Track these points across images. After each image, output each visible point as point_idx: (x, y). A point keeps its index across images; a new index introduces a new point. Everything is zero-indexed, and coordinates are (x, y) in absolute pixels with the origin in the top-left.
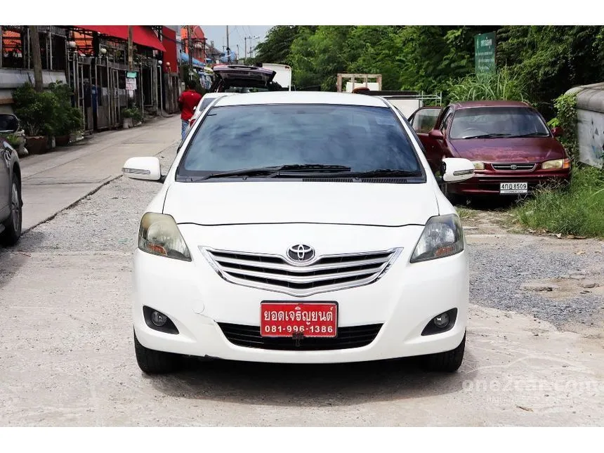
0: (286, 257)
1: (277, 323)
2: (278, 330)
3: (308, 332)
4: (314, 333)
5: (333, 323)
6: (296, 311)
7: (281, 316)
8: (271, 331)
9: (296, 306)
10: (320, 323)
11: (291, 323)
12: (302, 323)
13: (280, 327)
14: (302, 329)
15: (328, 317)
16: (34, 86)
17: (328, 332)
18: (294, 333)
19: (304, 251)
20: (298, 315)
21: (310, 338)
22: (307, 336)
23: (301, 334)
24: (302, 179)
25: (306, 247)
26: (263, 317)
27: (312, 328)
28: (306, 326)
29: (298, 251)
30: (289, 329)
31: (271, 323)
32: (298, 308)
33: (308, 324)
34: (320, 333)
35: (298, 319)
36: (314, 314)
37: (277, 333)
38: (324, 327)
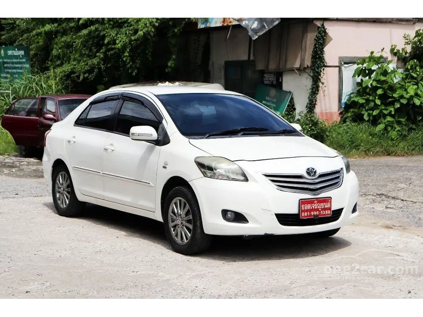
0: (306, 175)
1: (307, 211)
2: (308, 214)
3: (320, 214)
4: (323, 215)
5: (330, 209)
6: (315, 204)
7: (308, 207)
8: (305, 216)
9: (314, 201)
10: (325, 209)
11: (313, 210)
12: (317, 210)
14: (317, 213)
15: (328, 205)
18: (314, 215)
19: (313, 171)
20: (315, 206)
22: (320, 217)
23: (317, 215)
25: (313, 169)
26: (299, 209)
27: (322, 212)
29: (310, 171)
30: (312, 213)
31: (303, 211)
32: (316, 202)
33: (320, 210)
34: (325, 214)
35: (316, 208)
36: (322, 204)
37: (307, 216)
38: (327, 211)
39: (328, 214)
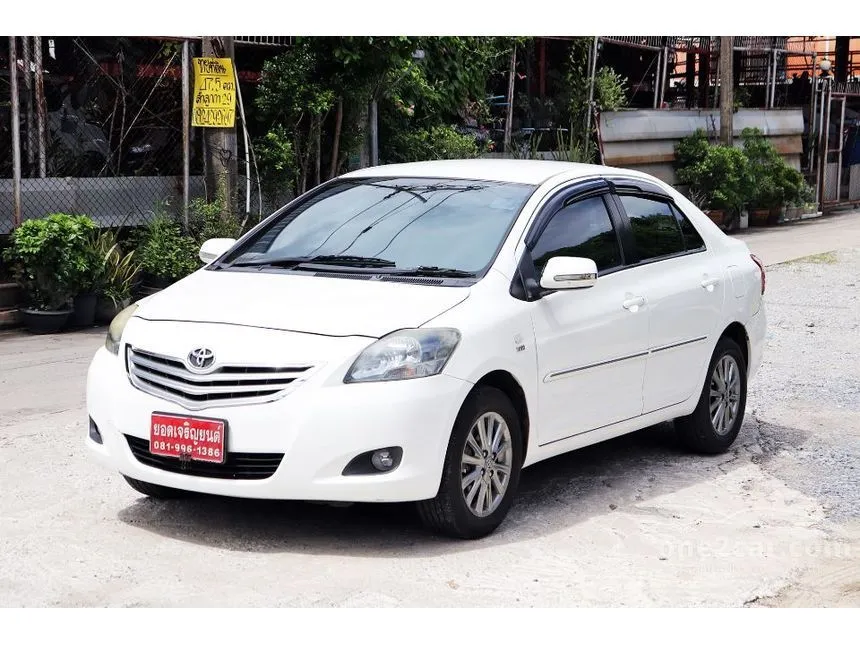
0: (186, 361)
1: (165, 439)
2: (166, 447)
3: (195, 453)
4: (202, 456)
5: (219, 446)
6: (184, 427)
7: (170, 431)
8: (159, 448)
9: (184, 421)
10: (207, 444)
11: (178, 440)
12: (189, 442)
13: (168, 445)
14: (189, 449)
15: (216, 437)
16: (718, 134)
17: (215, 456)
18: (181, 453)
19: (204, 356)
20: (186, 432)
21: (197, 461)
22: (195, 459)
23: (188, 455)
24: (315, 273)
25: (208, 351)
26: (153, 431)
27: (199, 449)
28: (194, 446)
29: (199, 355)
30: (178, 447)
31: (160, 439)
32: (186, 424)
33: (196, 443)
34: (207, 456)
35: (187, 437)
36: (201, 432)
37: (166, 451)
38: (211, 450)
39: (214, 457)
